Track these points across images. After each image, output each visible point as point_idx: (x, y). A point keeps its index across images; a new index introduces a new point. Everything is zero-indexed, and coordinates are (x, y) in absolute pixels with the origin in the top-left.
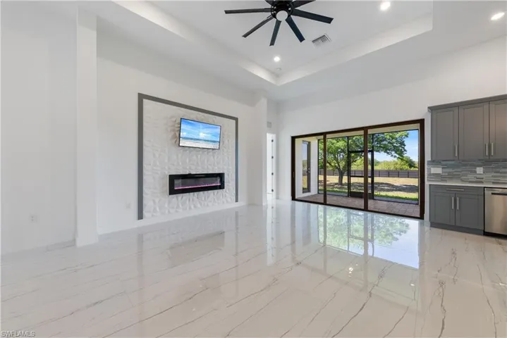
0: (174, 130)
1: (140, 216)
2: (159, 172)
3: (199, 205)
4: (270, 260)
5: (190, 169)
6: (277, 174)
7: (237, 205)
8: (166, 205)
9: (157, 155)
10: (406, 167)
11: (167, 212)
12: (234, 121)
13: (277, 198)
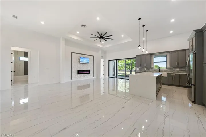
0: (79, 60)
1: (71, 79)
2: (75, 69)
3: (84, 77)
4: (102, 94)
5: (82, 69)
6: (105, 70)
7: (94, 78)
8: (77, 77)
9: (75, 65)
12: (93, 57)
13: (105, 77)
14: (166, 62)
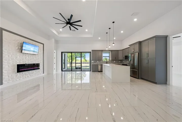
0: (18, 46)
1: (1, 84)
2: (11, 63)
3: (29, 76)
5: (26, 62)
6: (56, 63)
7: (44, 74)
8: (15, 78)
9: (10, 56)
10: (85, 61)
11: (15, 80)
14: (109, 57)
